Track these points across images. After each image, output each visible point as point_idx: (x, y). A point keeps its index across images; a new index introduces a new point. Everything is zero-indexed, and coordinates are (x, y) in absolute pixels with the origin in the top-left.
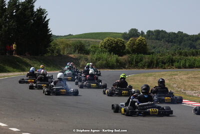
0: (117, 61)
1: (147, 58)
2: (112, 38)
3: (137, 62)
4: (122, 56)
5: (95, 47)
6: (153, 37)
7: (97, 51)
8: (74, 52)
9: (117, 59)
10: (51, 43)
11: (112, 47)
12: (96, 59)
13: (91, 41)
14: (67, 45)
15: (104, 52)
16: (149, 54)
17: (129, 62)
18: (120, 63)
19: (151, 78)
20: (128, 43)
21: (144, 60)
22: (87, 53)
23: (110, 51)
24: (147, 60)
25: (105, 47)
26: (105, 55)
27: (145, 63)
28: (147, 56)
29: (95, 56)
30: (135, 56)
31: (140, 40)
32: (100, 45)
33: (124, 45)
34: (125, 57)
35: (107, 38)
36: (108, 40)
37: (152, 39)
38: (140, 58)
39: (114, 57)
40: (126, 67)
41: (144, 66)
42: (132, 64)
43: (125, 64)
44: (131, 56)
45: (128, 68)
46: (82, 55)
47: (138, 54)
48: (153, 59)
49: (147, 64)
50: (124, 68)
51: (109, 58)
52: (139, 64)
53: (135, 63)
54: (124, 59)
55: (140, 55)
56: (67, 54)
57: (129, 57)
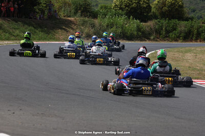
0: (139, 29)
1: (183, 26)
3: (168, 32)
4: (145, 22)
5: (106, 7)
7: (109, 14)
8: (75, 13)
9: (138, 27)
10: (42, 0)
12: (107, 26)
14: (65, 3)
15: (120, 15)
16: (187, 19)
17: (156, 32)
18: (143, 33)
19: (189, 55)
20: (156, 2)
21: (179, 29)
22: (95, 16)
23: (129, 14)
24: (183, 28)
25: (121, 8)
26: (121, 20)
27: (181, 32)
28: (183, 23)
29: (106, 21)
30: (164, 22)
32: (113, 5)
34: (151, 24)
38: (173, 26)
39: (134, 23)
40: (152, 38)
41: (179, 37)
42: (160, 34)
43: (150, 34)
44: (159, 22)
45: (154, 40)
46: (87, 19)
47: (170, 19)
48: (192, 27)
49: (183, 34)
50: (149, 39)
51: (126, 24)
52: (171, 34)
53: (164, 33)
54: (148, 27)
55: (173, 21)
56: (64, 17)
57: (156, 23)
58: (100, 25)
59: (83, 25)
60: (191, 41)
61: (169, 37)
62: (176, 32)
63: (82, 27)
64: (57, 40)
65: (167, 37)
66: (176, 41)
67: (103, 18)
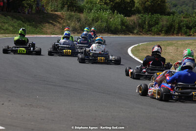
0: (123, 23)
1: (165, 20)
3: (150, 26)
4: (129, 16)
5: (91, 2)
7: (95, 8)
8: (62, 8)
9: (122, 21)
11: (116, 3)
12: (93, 20)
15: (105, 10)
16: (169, 14)
17: (139, 25)
18: (127, 26)
21: (161, 23)
22: (81, 10)
23: (113, 9)
24: (165, 23)
25: (105, 3)
26: (106, 14)
27: (163, 26)
28: (165, 17)
29: (91, 16)
30: (147, 17)
34: (134, 18)
38: (156, 20)
39: (118, 17)
40: (135, 32)
41: (161, 31)
42: (143, 28)
43: (133, 28)
44: (142, 16)
45: (137, 34)
46: (73, 13)
47: (152, 14)
48: (174, 21)
49: (164, 29)
50: (132, 33)
51: (111, 19)
52: (153, 28)
53: (147, 27)
54: (132, 21)
55: (156, 16)
56: (52, 11)
57: (139, 17)
58: (86, 20)
59: (69, 19)
60: (173, 35)
61: (151, 31)
62: (159, 26)
63: (69, 22)
64: (44, 34)
65: (149, 31)
66: (159, 34)
67: (89, 13)
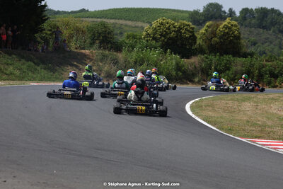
0: (178, 68)
1: (239, 63)
2: (170, 21)
4: (188, 58)
5: (134, 37)
6: (253, 21)
7: (139, 45)
8: (92, 44)
9: (177, 64)
10: (45, 25)
11: (170, 39)
12: (136, 62)
13: (126, 26)
14: (78, 30)
15: (153, 48)
16: (245, 55)
17: (202, 71)
18: (184, 72)
19: (247, 104)
20: (203, 31)
21: (234, 68)
22: (118, 48)
23: (165, 47)
24: (239, 68)
25: (154, 38)
26: (154, 55)
27: (236, 73)
28: (240, 60)
29: (134, 56)
30: (214, 59)
31: (226, 27)
32: (144, 33)
33: (194, 35)
34: (195, 60)
35: (160, 20)
36: (162, 24)
37: (250, 26)
38: (226, 64)
39: (172, 59)
40: (196, 80)
42: (208, 75)
43: (194, 75)
44: (207, 58)
45: (199, 83)
46: (107, 52)
47: (221, 55)
48: (252, 66)
49: (238, 76)
50: (192, 82)
51: (161, 61)
54: (191, 64)
55: (226, 58)
56: (76, 49)
57: (202, 60)
58: (126, 61)
59: (101, 60)
62: (231, 72)
63: (101, 64)
67: (130, 52)
